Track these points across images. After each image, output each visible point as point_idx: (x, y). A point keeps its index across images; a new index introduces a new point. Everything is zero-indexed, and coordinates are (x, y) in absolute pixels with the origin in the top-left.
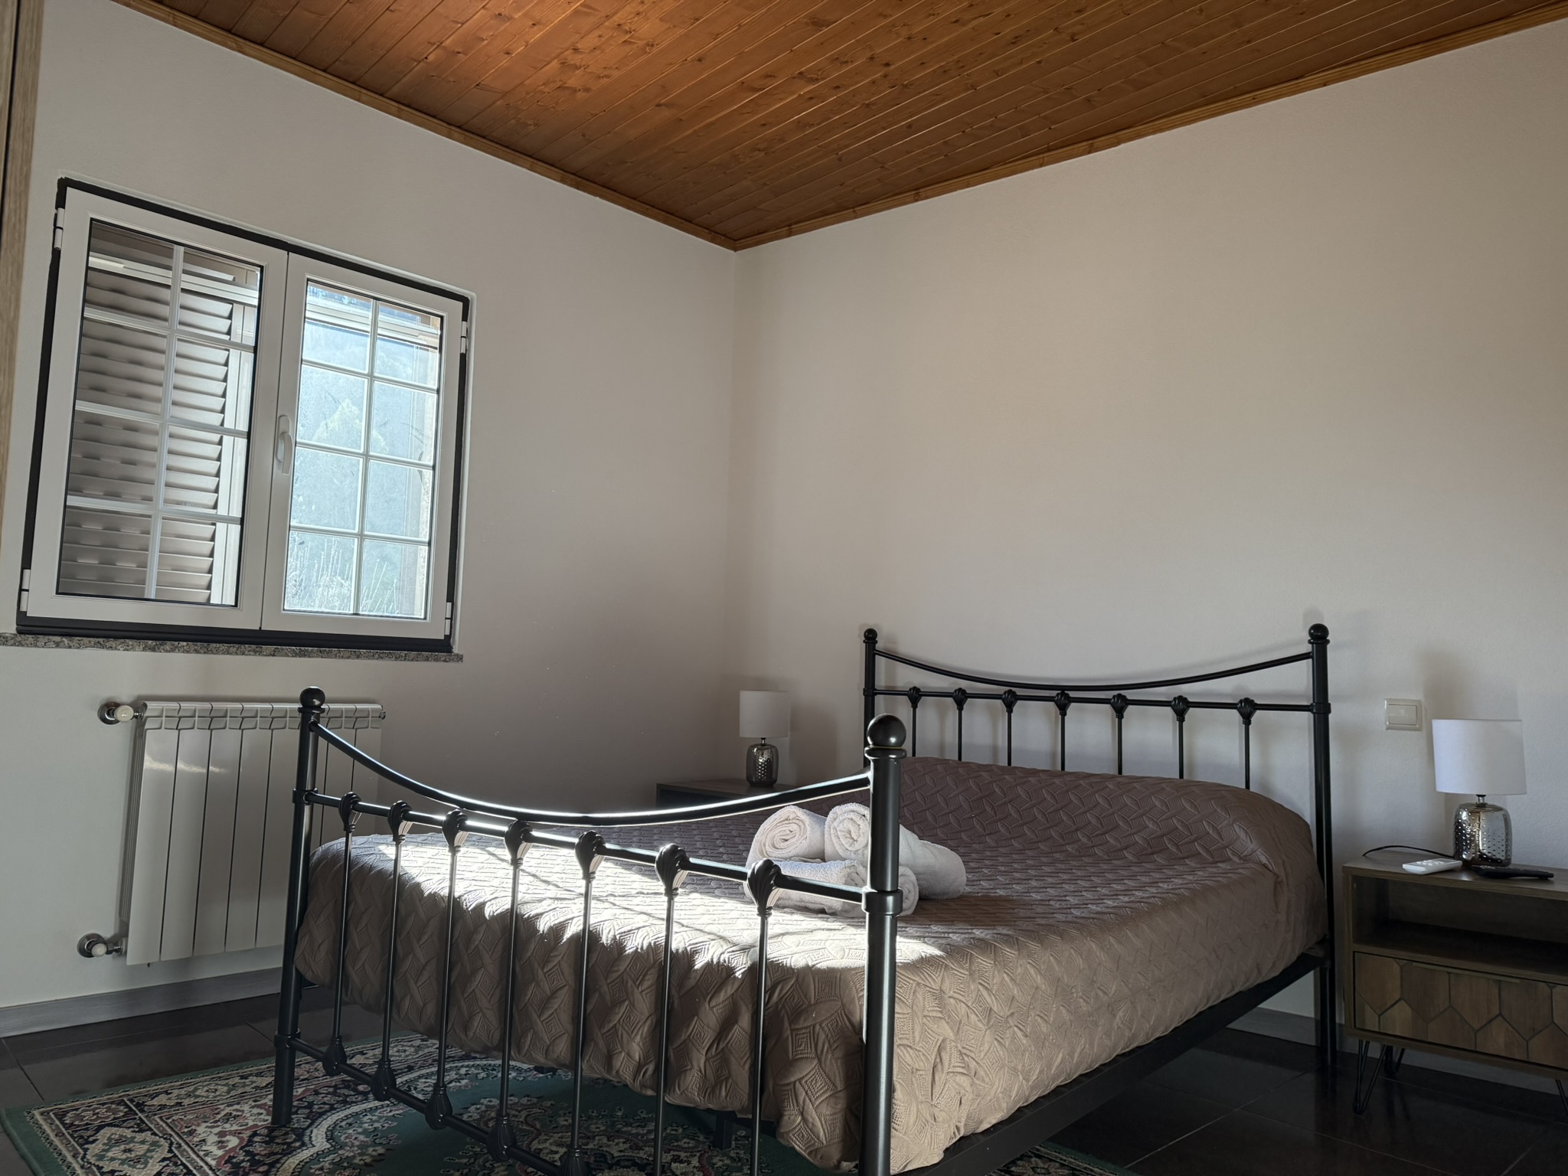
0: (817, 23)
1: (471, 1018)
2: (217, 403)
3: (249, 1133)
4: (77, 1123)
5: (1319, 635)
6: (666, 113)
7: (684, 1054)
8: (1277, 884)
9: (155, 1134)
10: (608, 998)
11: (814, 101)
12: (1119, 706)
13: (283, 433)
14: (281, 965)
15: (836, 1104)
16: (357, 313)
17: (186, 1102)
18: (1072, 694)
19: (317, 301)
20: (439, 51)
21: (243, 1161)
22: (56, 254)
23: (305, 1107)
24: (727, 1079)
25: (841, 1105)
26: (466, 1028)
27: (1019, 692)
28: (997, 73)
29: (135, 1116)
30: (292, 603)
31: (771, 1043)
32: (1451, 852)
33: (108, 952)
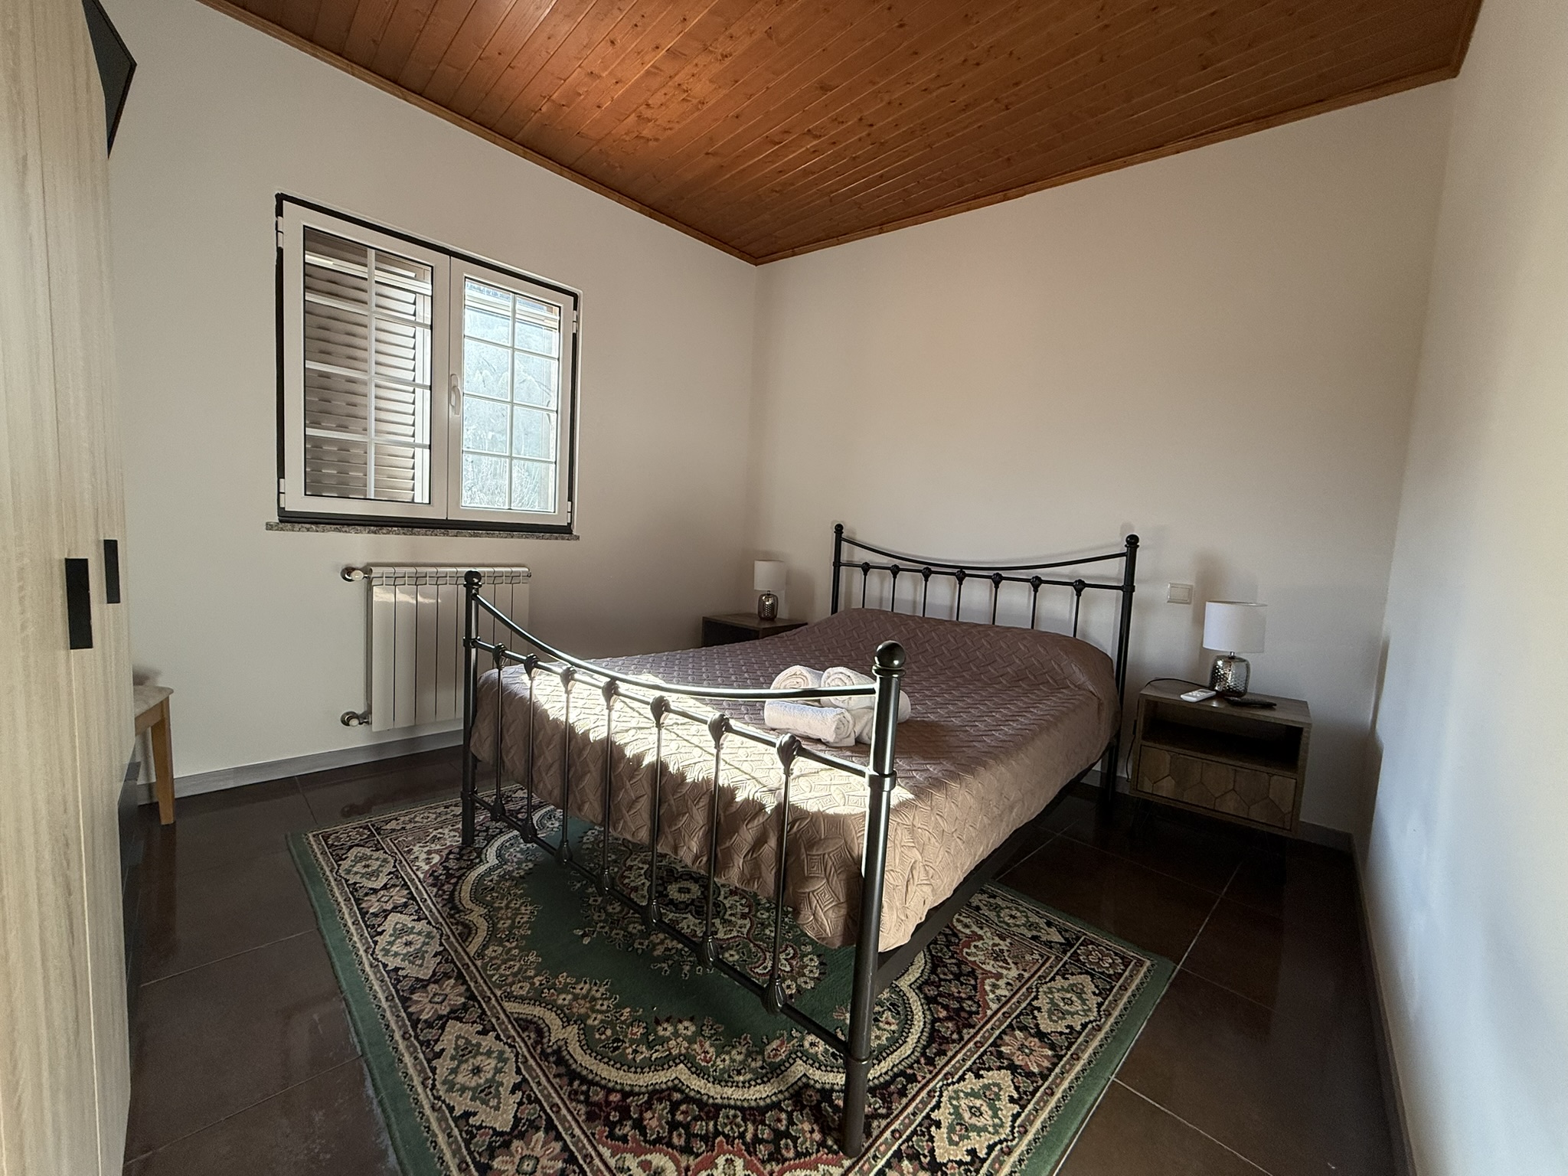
0: (824, 88)
1: (583, 803)
2: (410, 365)
3: (446, 851)
4: (336, 843)
5: (1133, 542)
6: (712, 161)
7: (728, 855)
8: (1100, 704)
9: (385, 852)
10: (674, 809)
11: (817, 153)
12: (997, 580)
13: (454, 387)
14: (462, 743)
15: (839, 911)
16: (502, 301)
17: (408, 827)
18: (967, 572)
19: (472, 292)
20: (549, 103)
21: (441, 875)
22: (280, 251)
23: (484, 831)
24: (759, 878)
25: (843, 911)
26: (580, 809)
27: (933, 569)
28: (948, 135)
29: (373, 838)
30: (466, 502)
31: (791, 860)
32: (1207, 684)
33: (360, 724)
